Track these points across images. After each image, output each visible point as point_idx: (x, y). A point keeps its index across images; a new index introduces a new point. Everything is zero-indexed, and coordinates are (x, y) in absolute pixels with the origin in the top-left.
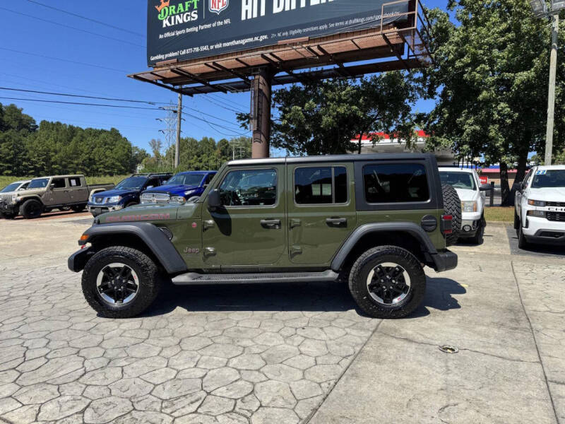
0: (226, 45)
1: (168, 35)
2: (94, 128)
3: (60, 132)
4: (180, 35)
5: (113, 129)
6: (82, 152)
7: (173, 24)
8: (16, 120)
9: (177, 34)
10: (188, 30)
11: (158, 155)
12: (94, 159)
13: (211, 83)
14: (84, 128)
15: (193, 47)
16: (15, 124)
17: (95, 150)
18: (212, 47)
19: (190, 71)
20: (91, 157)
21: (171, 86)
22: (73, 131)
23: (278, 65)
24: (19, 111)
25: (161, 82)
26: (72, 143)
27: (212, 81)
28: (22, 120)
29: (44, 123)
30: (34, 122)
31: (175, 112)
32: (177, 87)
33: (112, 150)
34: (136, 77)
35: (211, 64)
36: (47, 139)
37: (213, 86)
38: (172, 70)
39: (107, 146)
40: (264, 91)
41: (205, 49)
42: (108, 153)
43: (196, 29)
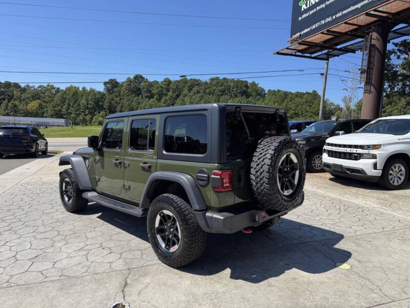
0: (345, 12)
1: (305, 16)
2: (299, 91)
3: (277, 96)
4: (312, 14)
5: (314, 91)
6: (290, 109)
7: (308, 6)
8: (254, 91)
9: (311, 13)
10: (318, 8)
11: (348, 108)
12: (298, 113)
13: (338, 47)
14: (293, 92)
15: (320, 21)
16: (254, 94)
17: (300, 107)
18: (334, 17)
19: (314, 41)
20: (297, 112)
21: (309, 55)
22: (286, 94)
23: (391, 19)
24: (257, 85)
25: (300, 54)
26: (284, 104)
27: (338, 45)
28: (258, 90)
29: (270, 91)
30: (264, 91)
31: (322, 74)
32: (313, 55)
33: (310, 106)
34: (278, 53)
35: (326, 32)
36: (270, 101)
37: (340, 49)
38: (299, 44)
39: (308, 104)
40: (377, 45)
41: (329, 20)
42: (308, 108)
43: (323, 6)
